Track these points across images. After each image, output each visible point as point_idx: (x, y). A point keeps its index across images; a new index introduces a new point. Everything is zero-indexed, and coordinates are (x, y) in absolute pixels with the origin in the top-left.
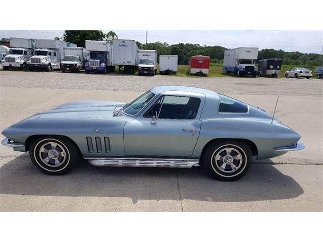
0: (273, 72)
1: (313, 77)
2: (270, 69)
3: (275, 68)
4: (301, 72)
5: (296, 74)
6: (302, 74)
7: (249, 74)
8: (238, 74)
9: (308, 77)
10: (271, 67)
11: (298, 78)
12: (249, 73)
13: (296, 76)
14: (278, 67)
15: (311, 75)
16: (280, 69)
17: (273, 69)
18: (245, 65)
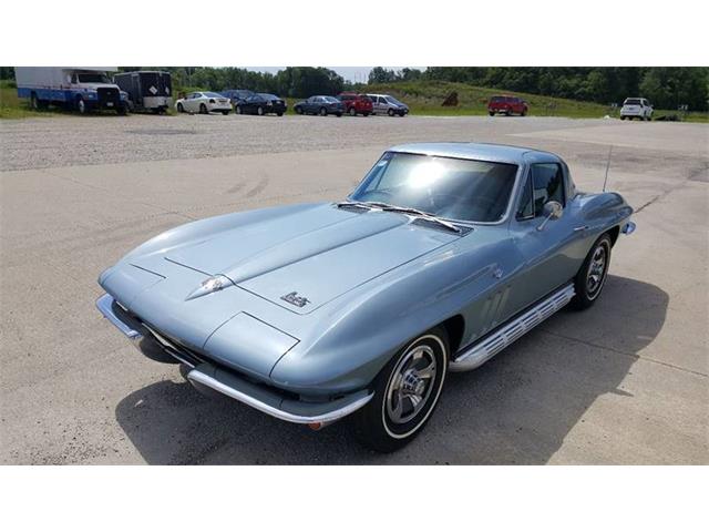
0: (160, 101)
1: (234, 110)
2: (152, 95)
3: (162, 93)
4: (212, 101)
5: (202, 104)
6: (214, 106)
7: (110, 108)
8: (82, 109)
9: (225, 112)
10: (153, 90)
11: (207, 113)
12: (110, 104)
13: (203, 110)
14: (167, 90)
15: (231, 107)
16: (170, 95)
17: (156, 95)
18: (94, 87)
